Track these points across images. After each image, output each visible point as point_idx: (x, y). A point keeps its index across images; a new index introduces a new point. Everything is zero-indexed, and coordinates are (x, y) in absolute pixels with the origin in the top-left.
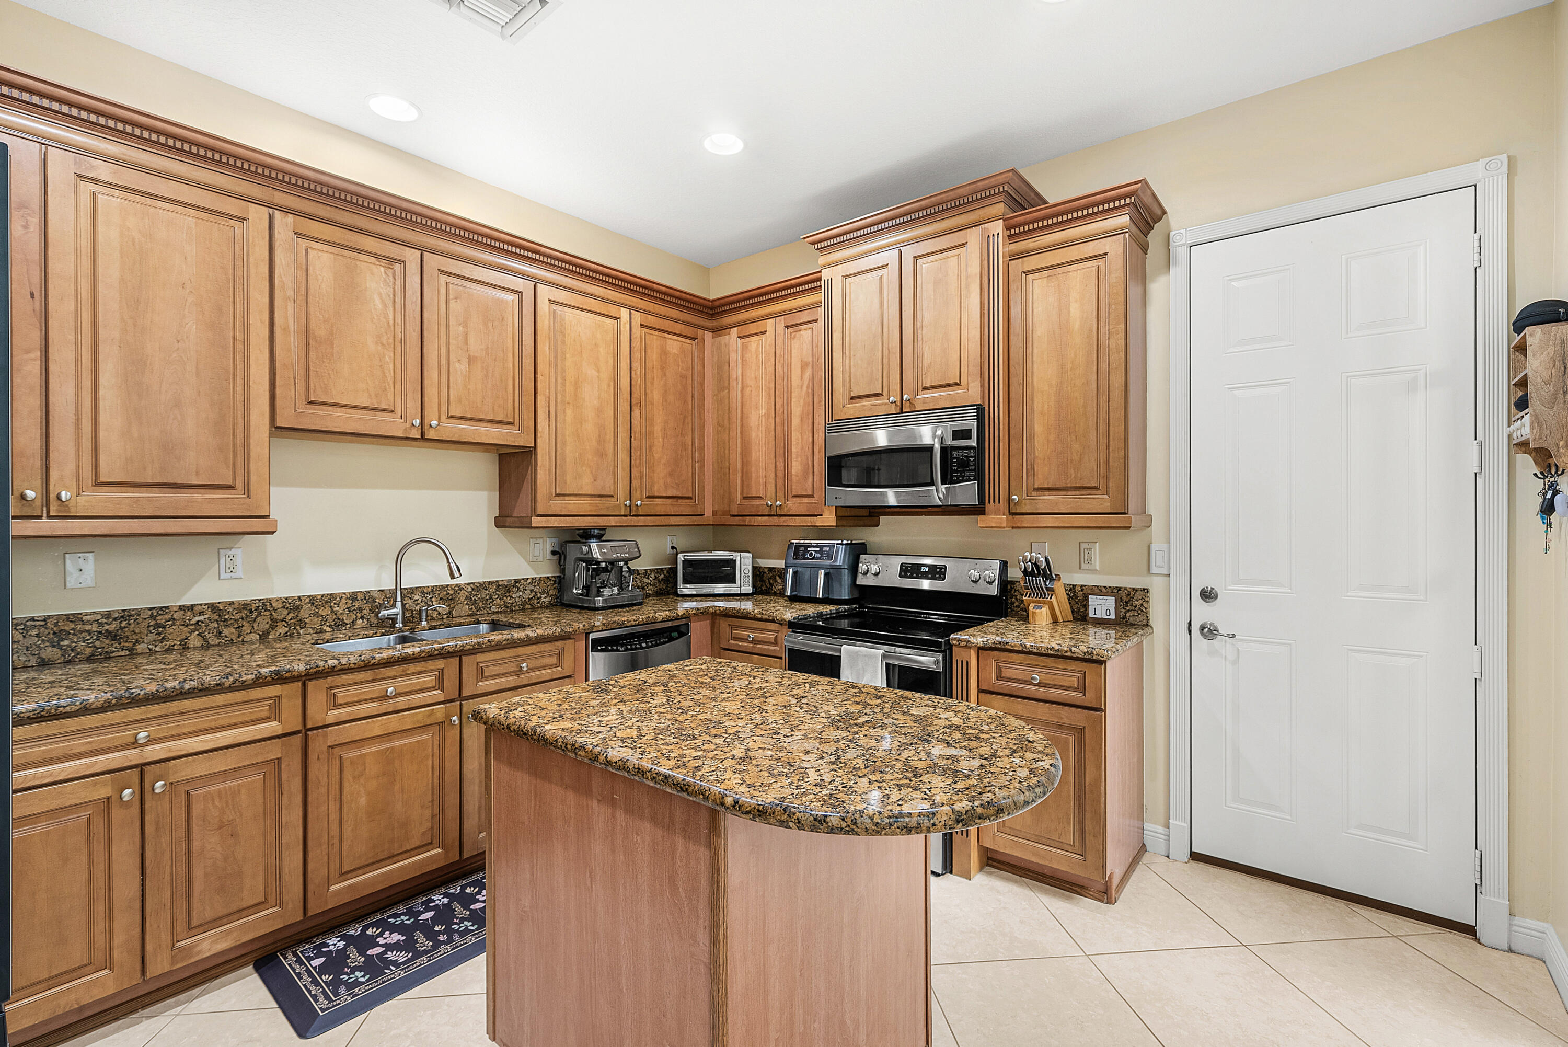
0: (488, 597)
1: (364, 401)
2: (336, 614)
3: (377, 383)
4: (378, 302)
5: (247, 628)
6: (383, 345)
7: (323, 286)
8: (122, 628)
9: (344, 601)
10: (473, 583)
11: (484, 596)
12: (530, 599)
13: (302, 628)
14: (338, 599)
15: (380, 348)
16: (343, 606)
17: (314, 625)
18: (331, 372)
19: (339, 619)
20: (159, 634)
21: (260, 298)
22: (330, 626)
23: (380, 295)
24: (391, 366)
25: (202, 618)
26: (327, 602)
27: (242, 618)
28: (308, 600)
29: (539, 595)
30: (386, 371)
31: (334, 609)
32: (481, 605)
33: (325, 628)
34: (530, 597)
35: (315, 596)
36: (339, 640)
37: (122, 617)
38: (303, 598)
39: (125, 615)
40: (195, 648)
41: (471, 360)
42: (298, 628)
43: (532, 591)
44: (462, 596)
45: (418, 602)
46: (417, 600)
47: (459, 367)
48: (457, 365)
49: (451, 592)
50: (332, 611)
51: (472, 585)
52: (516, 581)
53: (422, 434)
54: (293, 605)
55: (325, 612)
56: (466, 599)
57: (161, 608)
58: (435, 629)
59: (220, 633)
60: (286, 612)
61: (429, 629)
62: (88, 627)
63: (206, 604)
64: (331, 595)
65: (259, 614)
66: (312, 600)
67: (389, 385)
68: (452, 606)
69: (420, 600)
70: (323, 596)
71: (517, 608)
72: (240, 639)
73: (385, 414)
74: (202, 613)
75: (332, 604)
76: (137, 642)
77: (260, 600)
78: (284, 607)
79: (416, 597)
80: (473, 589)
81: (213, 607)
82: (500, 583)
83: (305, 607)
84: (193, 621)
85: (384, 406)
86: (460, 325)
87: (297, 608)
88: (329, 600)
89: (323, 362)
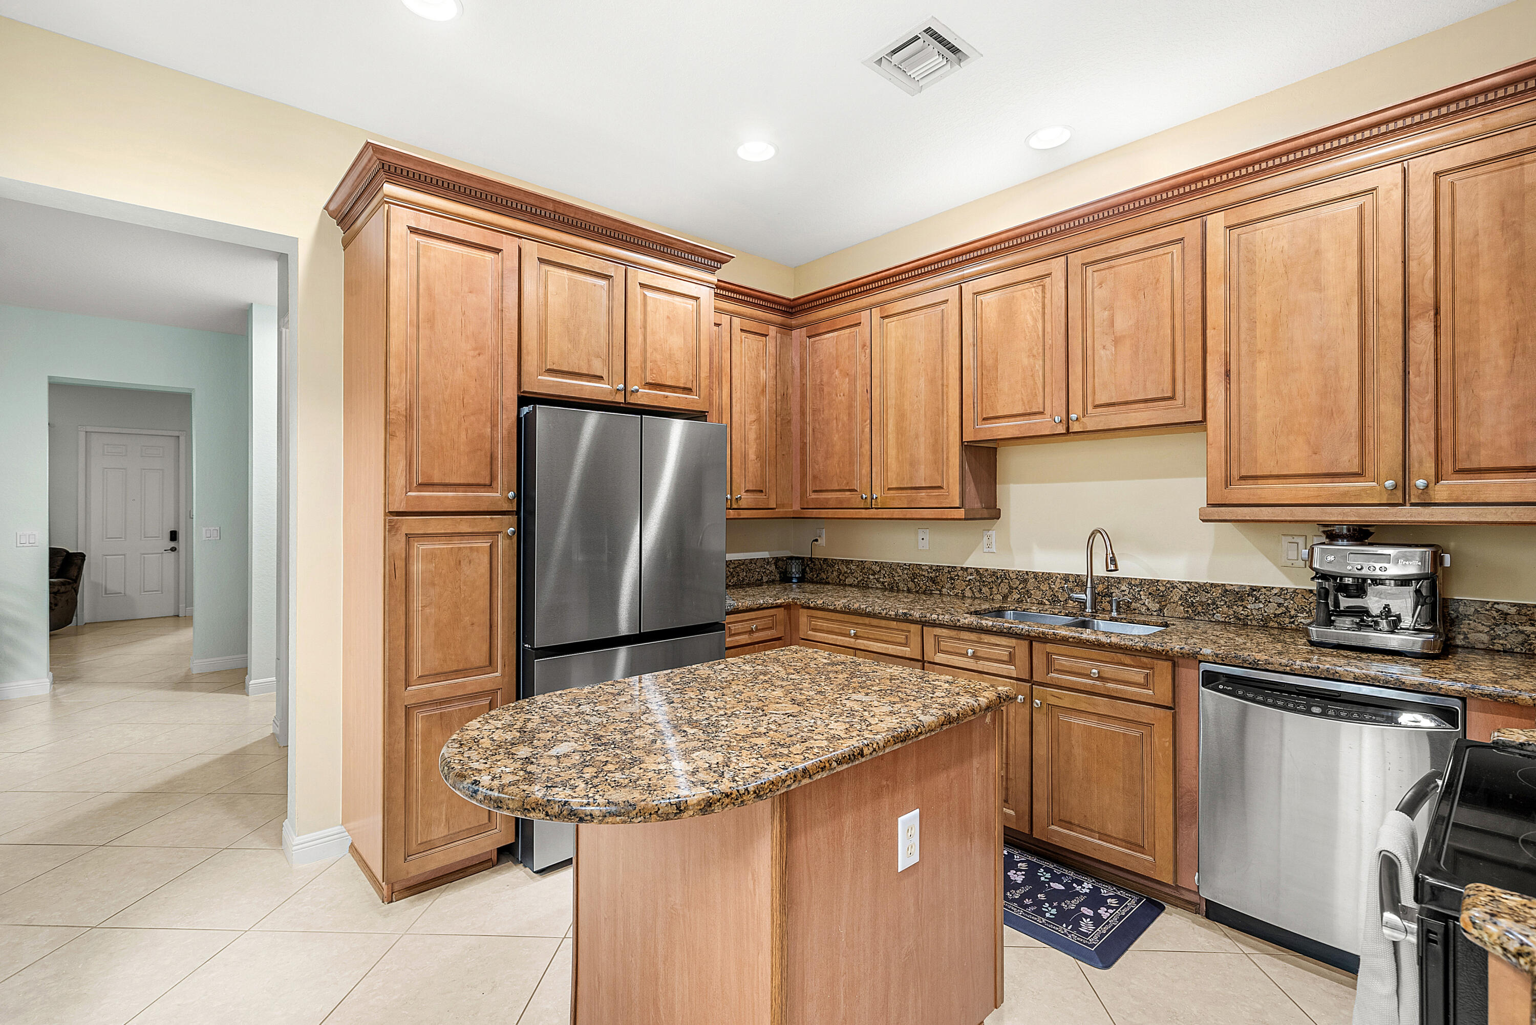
0: (1210, 602)
1: (1019, 410)
2: (1052, 591)
3: (1029, 391)
4: (1029, 317)
5: (995, 590)
6: (1034, 356)
7: (992, 325)
8: (937, 577)
9: (1058, 580)
10: (1190, 583)
11: (1204, 600)
12: (1276, 615)
13: (1029, 597)
14: (1054, 578)
15: (1031, 360)
16: (1058, 585)
17: (1037, 596)
18: (996, 392)
19: (1055, 596)
20: (952, 584)
21: (954, 351)
22: (1048, 600)
23: (1031, 313)
24: (1041, 373)
25: (971, 577)
26: (1046, 579)
27: (992, 582)
28: (1032, 575)
29: (1293, 612)
30: (1036, 378)
31: (1052, 586)
32: (1200, 608)
33: (1045, 601)
34: (1278, 612)
35: (1038, 573)
36: (1032, 611)
37: (937, 570)
38: (1029, 573)
39: (939, 569)
40: (969, 598)
41: (1117, 341)
42: (1026, 596)
43: (1280, 605)
44: (1175, 596)
45: (1125, 593)
46: (1124, 591)
47: (1103, 355)
48: (1102, 352)
49: (1162, 589)
50: (1050, 588)
51: (1188, 585)
52: (1253, 589)
53: (1068, 428)
54: (1023, 577)
55: (1044, 587)
56: (1180, 599)
57: (953, 567)
58: (1116, 621)
59: (981, 590)
60: (1018, 583)
61: (1110, 620)
62: (924, 573)
63: (974, 568)
64: (1049, 574)
65: (1002, 581)
66: (1036, 575)
67: (1038, 389)
68: (1163, 603)
69: (1128, 591)
70: (1043, 573)
71: (1254, 623)
72: (991, 597)
73: (1037, 417)
74: (971, 574)
75: (1050, 582)
76: (943, 587)
77: (1002, 570)
78: (1017, 578)
79: (1123, 588)
80: (1189, 590)
81: (977, 570)
82: (1228, 588)
83: (1031, 581)
84: (967, 579)
85: (1034, 410)
86: (1105, 309)
87: (1025, 581)
88: (1048, 577)
89: (991, 385)
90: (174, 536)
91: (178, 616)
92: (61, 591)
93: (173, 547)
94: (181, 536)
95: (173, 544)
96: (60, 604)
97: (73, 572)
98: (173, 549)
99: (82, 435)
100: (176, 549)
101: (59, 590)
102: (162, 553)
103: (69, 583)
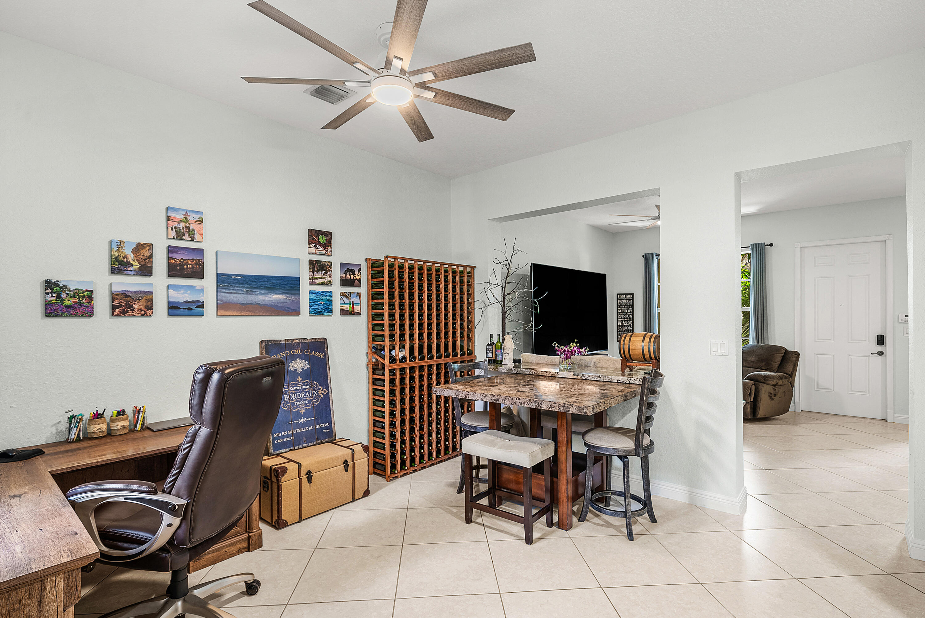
90: (881, 340)
91: (886, 421)
92: (779, 384)
93: (880, 351)
94: (889, 341)
95: (880, 348)
96: (779, 395)
97: (790, 368)
98: (880, 353)
99: (798, 250)
100: (883, 353)
101: (777, 383)
102: (869, 356)
103: (786, 378)
